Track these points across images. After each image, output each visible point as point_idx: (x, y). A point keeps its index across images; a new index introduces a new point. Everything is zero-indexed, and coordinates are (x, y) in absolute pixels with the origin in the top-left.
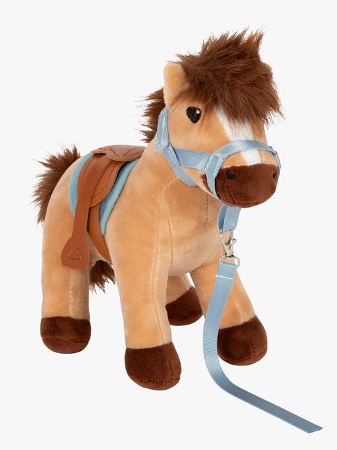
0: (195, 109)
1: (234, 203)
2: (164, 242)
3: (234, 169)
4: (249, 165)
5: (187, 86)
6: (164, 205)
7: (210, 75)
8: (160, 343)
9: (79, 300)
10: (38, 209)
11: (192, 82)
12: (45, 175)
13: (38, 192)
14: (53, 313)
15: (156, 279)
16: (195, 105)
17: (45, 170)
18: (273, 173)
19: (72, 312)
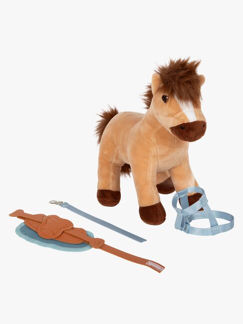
0: (166, 96)
1: (185, 140)
2: (154, 157)
3: (184, 124)
4: (191, 122)
5: (162, 85)
6: (154, 140)
7: (171, 78)
8: (155, 203)
9: (115, 182)
10: (98, 138)
11: (164, 83)
12: (101, 121)
13: (98, 129)
14: (102, 188)
15: (150, 174)
16: (166, 94)
17: (101, 119)
18: (203, 124)
19: (111, 187)
